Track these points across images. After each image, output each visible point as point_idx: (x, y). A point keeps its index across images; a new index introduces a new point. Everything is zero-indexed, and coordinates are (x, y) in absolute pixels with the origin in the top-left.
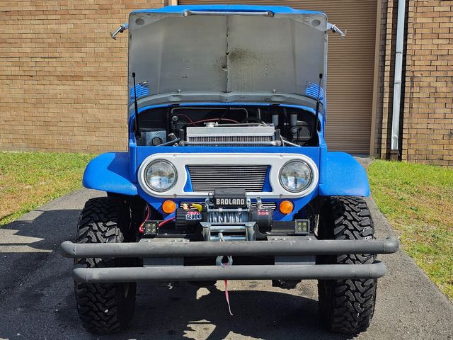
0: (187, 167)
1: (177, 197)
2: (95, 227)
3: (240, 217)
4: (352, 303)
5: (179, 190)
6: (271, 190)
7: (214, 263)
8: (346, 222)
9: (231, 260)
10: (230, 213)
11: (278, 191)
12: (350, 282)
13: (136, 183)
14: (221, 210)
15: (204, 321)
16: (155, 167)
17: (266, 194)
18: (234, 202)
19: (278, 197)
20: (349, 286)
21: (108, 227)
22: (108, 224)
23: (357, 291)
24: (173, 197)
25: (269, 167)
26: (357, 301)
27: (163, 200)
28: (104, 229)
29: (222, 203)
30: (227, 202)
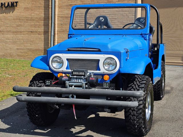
0: (67, 59)
1: (63, 72)
2: (35, 83)
3: (83, 80)
4: (133, 120)
5: (64, 69)
6: (100, 70)
7: (68, 97)
8: (133, 85)
9: (75, 97)
10: (79, 78)
11: (103, 70)
12: (131, 111)
13: (48, 65)
14: (75, 77)
15: (83, 126)
16: (55, 59)
17: (98, 71)
18: (80, 74)
19: (103, 73)
20: (130, 113)
21: (40, 83)
22: (40, 82)
23: (134, 115)
24: (62, 72)
25: (99, 60)
26: (134, 120)
27: (58, 73)
28: (38, 83)
29: (76, 74)
30: (77, 73)
